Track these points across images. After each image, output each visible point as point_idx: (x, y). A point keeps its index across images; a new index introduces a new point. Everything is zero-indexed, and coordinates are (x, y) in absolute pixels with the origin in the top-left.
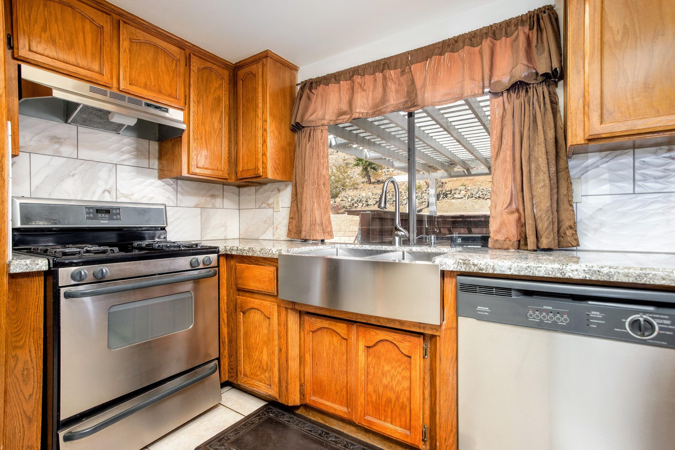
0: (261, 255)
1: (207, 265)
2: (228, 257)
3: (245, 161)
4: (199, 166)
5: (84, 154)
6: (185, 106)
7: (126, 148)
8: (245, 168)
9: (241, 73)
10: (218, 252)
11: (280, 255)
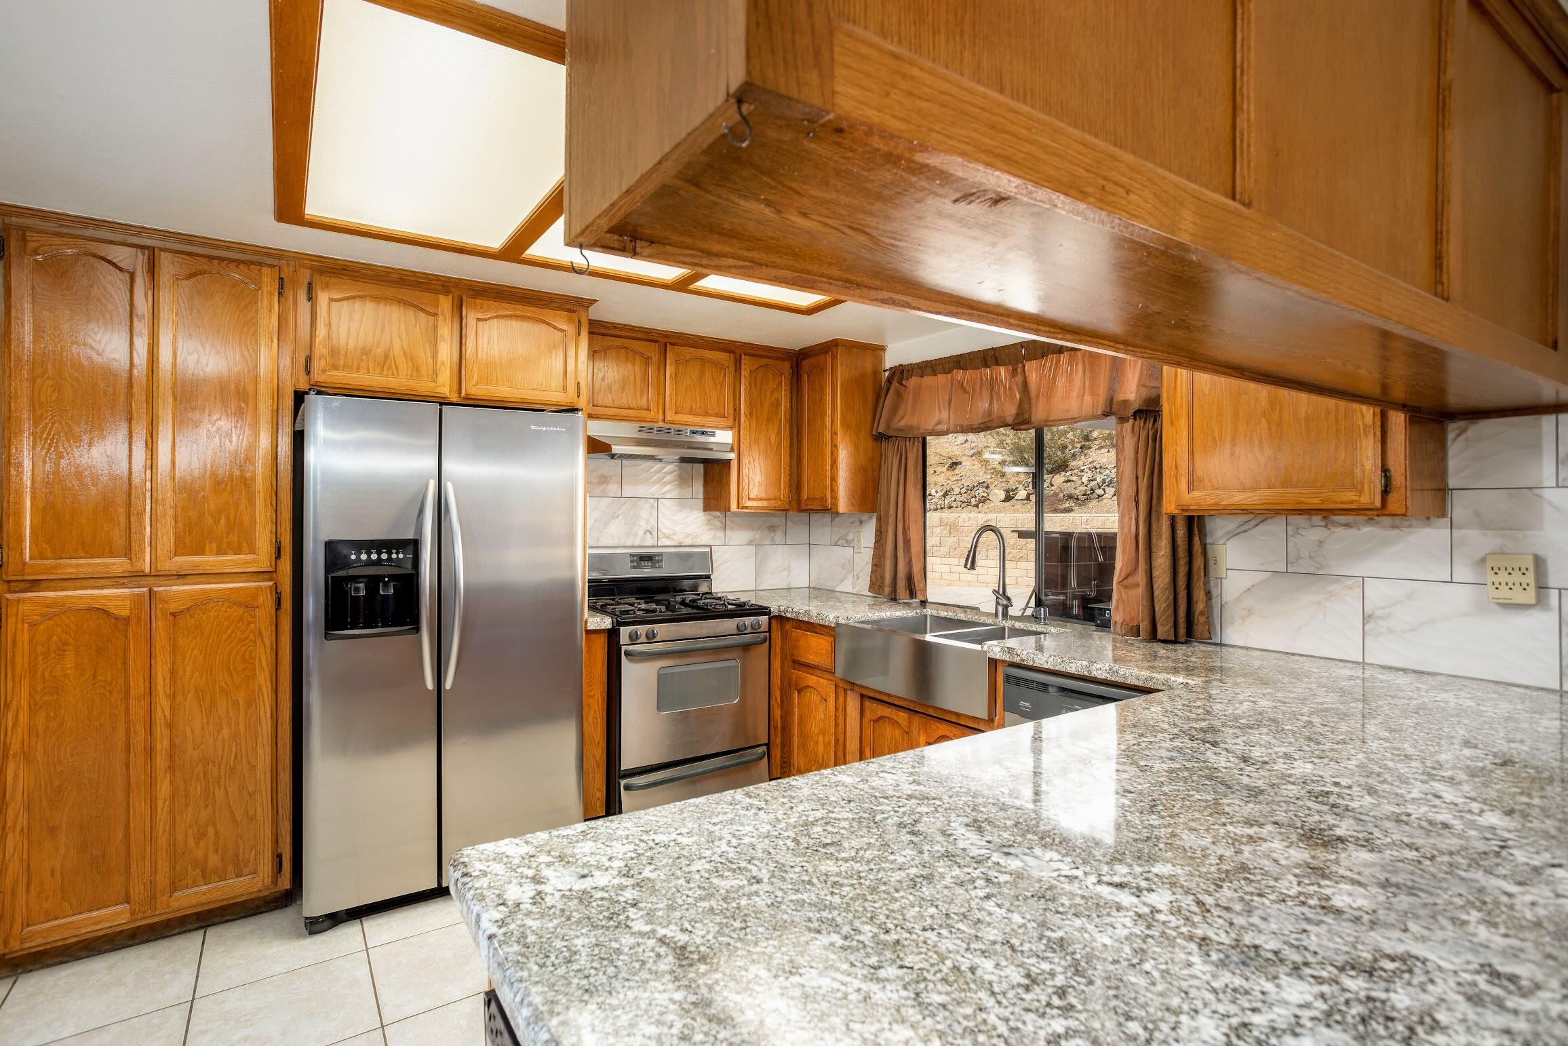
0: (818, 622)
1: (755, 629)
2: (781, 619)
3: (811, 486)
4: (751, 496)
5: (629, 491)
6: (735, 425)
7: (668, 478)
8: (811, 496)
9: (806, 364)
10: (769, 613)
11: (837, 624)
